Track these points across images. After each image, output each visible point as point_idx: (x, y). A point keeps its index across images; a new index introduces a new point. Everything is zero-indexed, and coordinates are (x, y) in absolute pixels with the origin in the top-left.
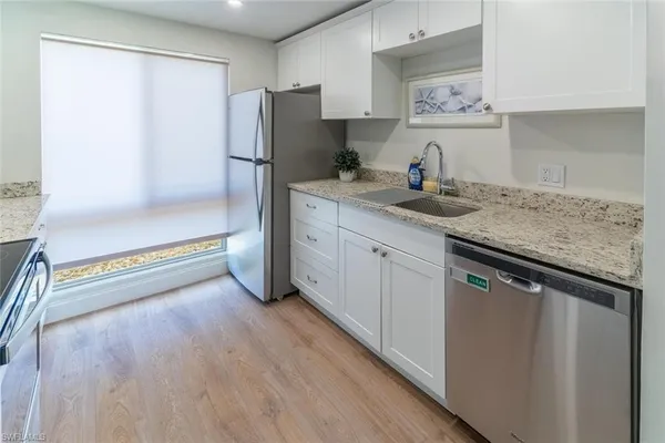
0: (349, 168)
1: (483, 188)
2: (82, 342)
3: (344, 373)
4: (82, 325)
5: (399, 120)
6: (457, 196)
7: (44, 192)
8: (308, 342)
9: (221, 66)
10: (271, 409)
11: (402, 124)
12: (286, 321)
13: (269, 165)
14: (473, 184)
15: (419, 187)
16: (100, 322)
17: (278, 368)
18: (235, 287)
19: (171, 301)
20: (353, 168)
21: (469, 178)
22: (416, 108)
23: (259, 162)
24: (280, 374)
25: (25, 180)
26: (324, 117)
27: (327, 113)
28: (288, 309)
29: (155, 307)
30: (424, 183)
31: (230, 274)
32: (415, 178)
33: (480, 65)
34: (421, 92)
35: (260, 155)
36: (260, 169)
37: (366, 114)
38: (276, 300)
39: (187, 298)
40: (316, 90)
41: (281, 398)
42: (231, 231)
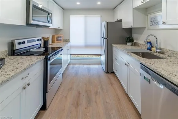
0: (129, 42)
1: (173, 52)
2: (73, 68)
3: (117, 95)
4: (74, 65)
5: (145, 28)
6: (164, 54)
7: (70, 41)
8: (112, 84)
9: (100, 17)
10: (96, 93)
11: (146, 29)
12: (109, 78)
13: (107, 39)
14: (170, 50)
15: (150, 50)
16: (77, 66)
17: (102, 86)
18: (102, 67)
19: (88, 66)
20: (131, 42)
21: (169, 48)
22: (150, 24)
23: (105, 38)
24: (102, 88)
25: (68, 39)
26: (123, 27)
27: (124, 26)
28: (111, 76)
29: (85, 66)
30: (152, 48)
31: (101, 64)
32: (149, 46)
33: (162, 10)
34: (151, 19)
35: (105, 37)
36: (105, 40)
37: (131, 26)
38: (109, 73)
39: (91, 66)
40: (121, 21)
41: (100, 92)
42: (102, 54)
